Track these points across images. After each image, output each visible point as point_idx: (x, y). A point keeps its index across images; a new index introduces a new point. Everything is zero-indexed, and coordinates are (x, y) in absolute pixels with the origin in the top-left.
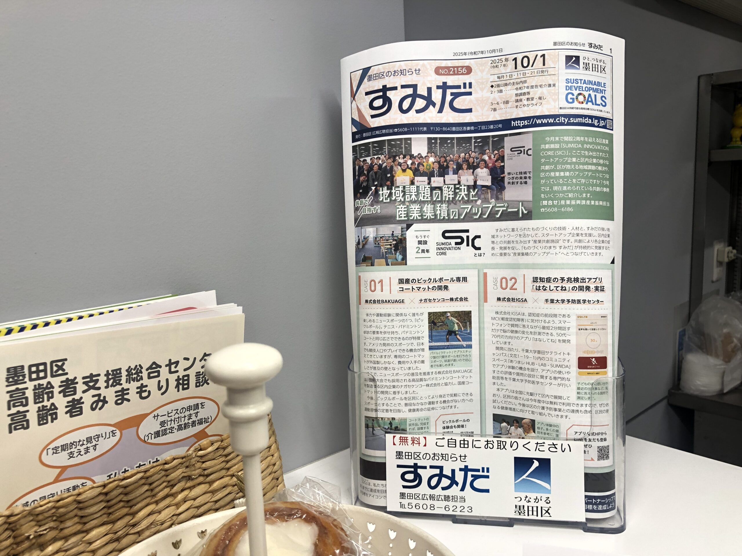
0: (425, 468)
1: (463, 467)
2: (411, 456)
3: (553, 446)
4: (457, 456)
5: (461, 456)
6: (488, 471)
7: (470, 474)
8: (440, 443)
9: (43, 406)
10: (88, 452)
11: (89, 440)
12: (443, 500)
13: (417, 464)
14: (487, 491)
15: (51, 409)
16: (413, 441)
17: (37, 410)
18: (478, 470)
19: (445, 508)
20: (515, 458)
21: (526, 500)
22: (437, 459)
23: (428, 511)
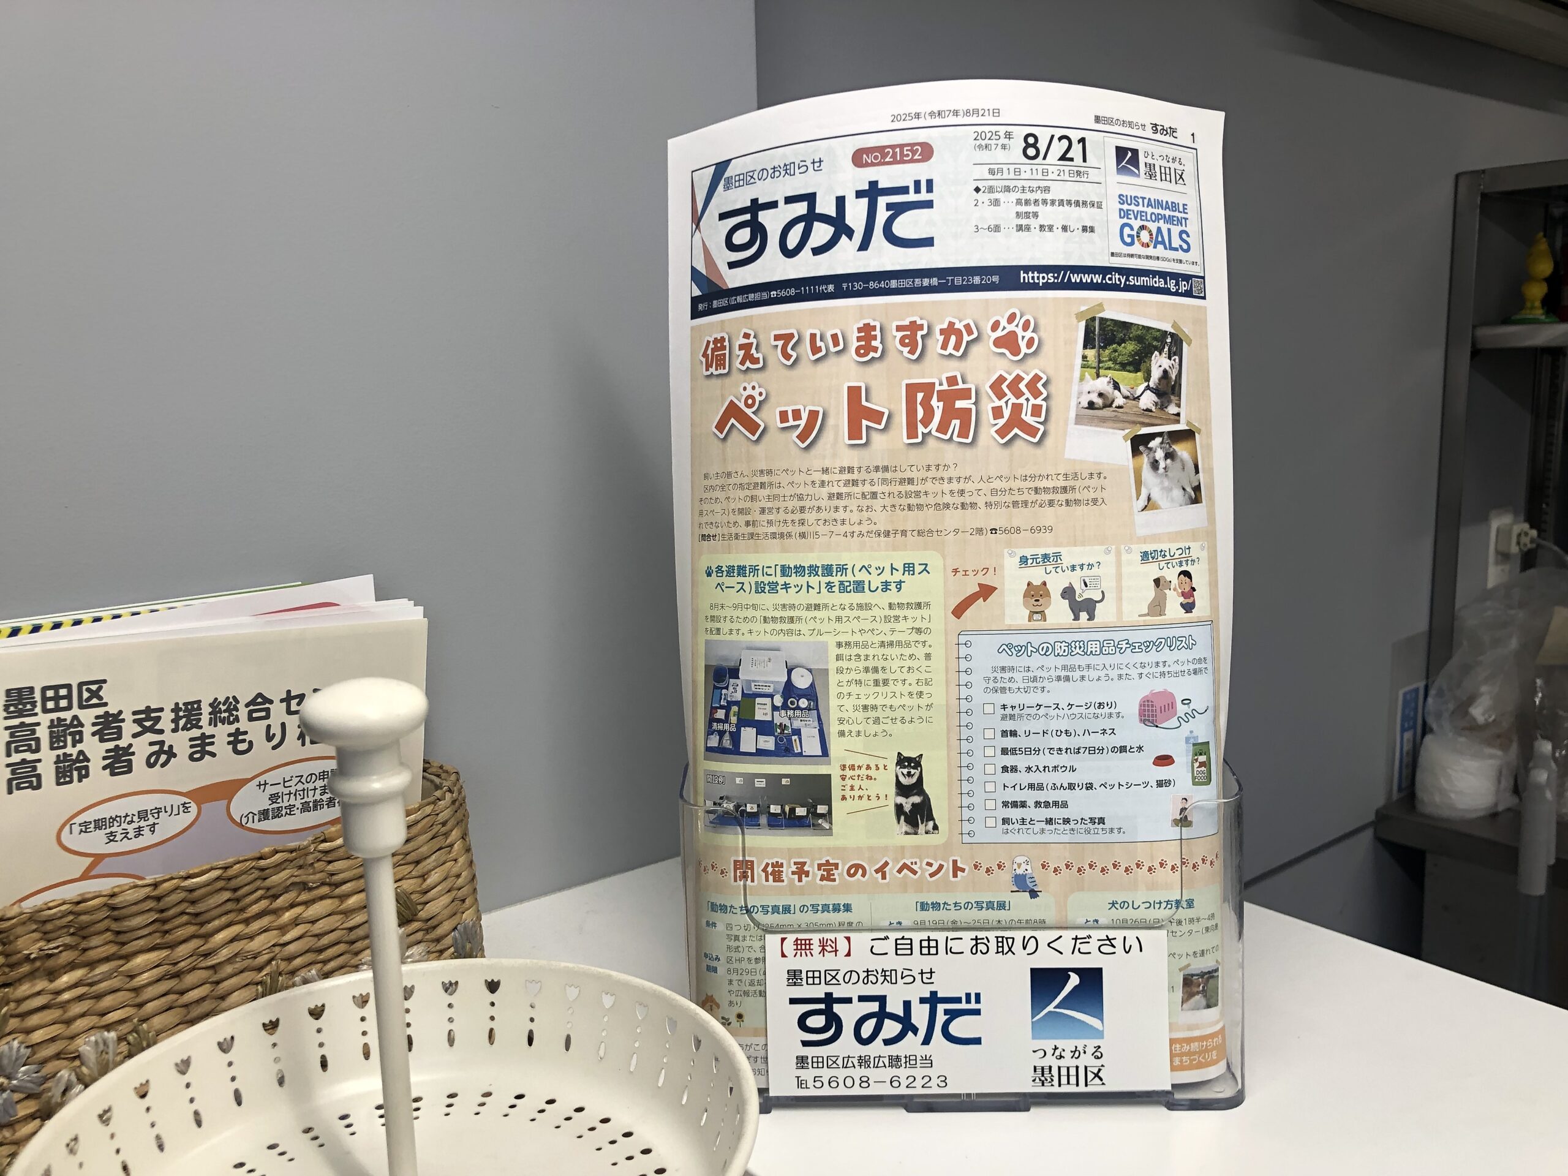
0: (848, 1001)
1: (928, 995)
2: (820, 977)
3: (1108, 942)
4: (916, 973)
5: (922, 973)
6: (978, 1001)
7: (941, 1008)
8: (879, 947)
12: (887, 1065)
13: (831, 994)
14: (977, 1041)
16: (823, 946)
18: (958, 1000)
19: (891, 1082)
20: (1032, 970)
21: (1055, 1054)
22: (874, 981)
23: (857, 1091)
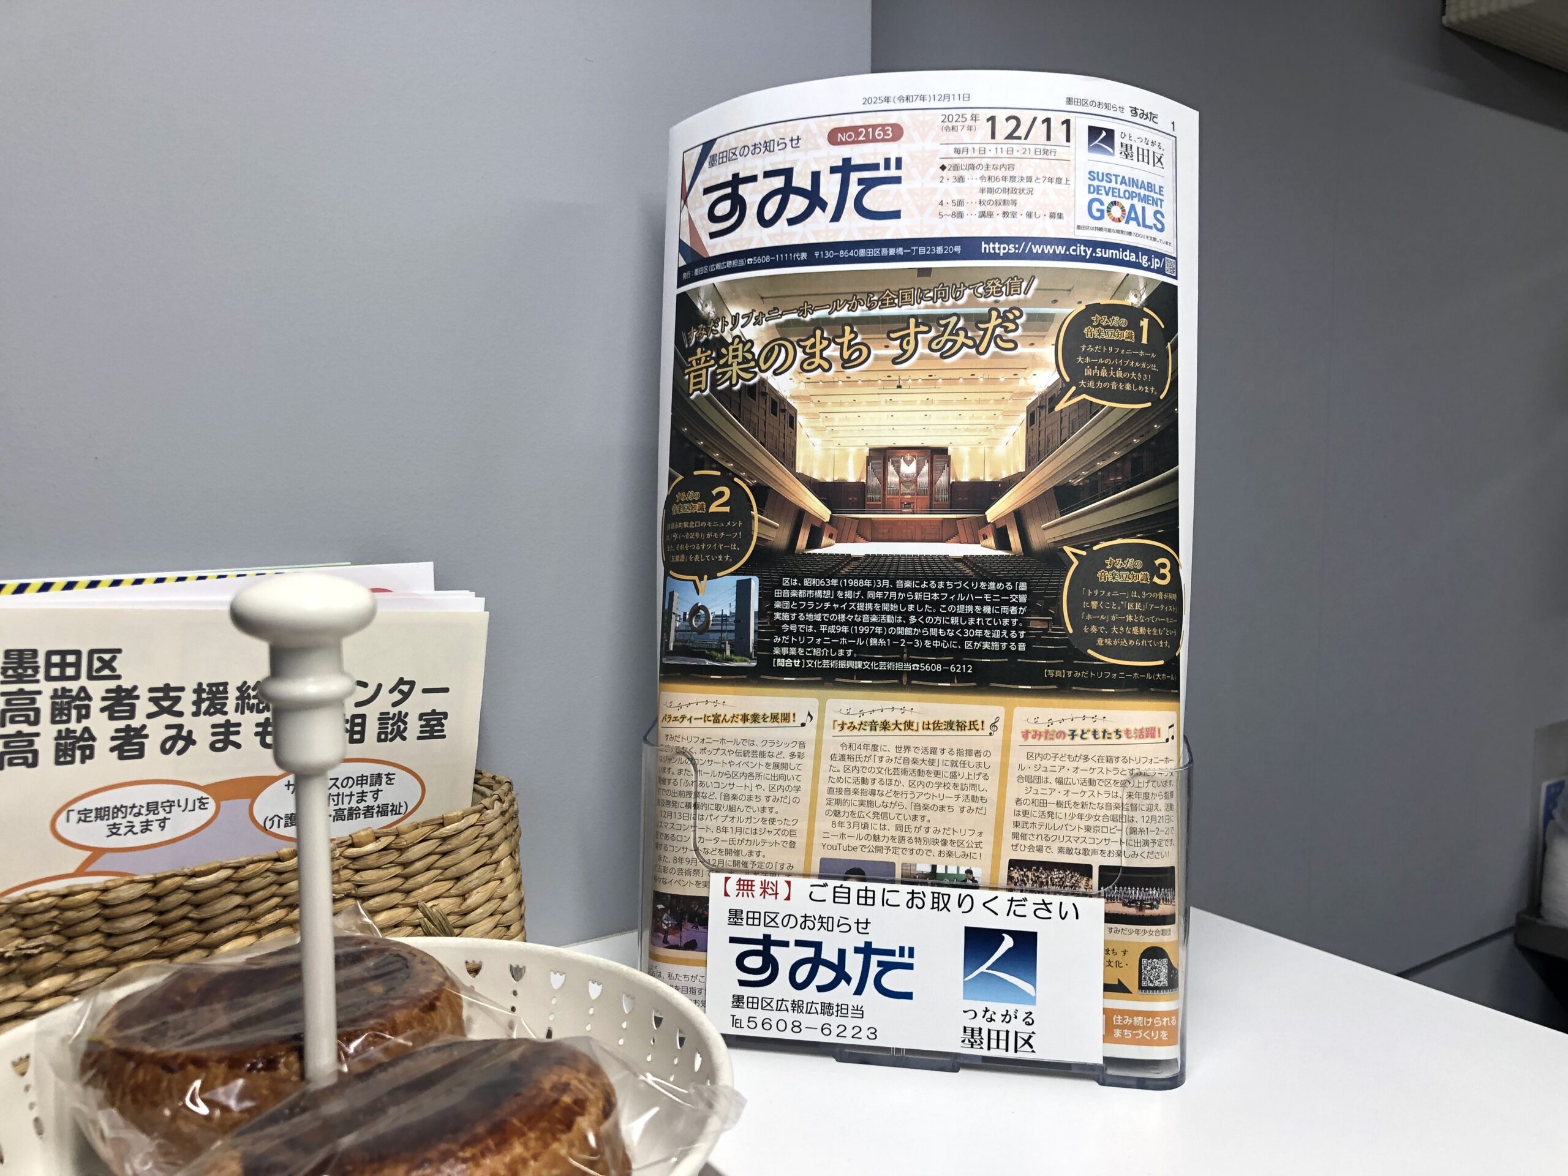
0: (785, 944)
1: (862, 945)
2: (759, 919)
3: (1044, 907)
4: (852, 922)
5: (858, 923)
6: (911, 955)
7: (875, 959)
8: (818, 893)
9: (67, 730)
10: (147, 829)
11: (152, 807)
12: (819, 1012)
13: (770, 936)
14: (908, 996)
15: (81, 738)
16: (764, 888)
17: (55, 734)
18: (892, 953)
19: (822, 1030)
20: (967, 929)
21: (986, 1017)
22: (811, 927)
23: (788, 1035)
